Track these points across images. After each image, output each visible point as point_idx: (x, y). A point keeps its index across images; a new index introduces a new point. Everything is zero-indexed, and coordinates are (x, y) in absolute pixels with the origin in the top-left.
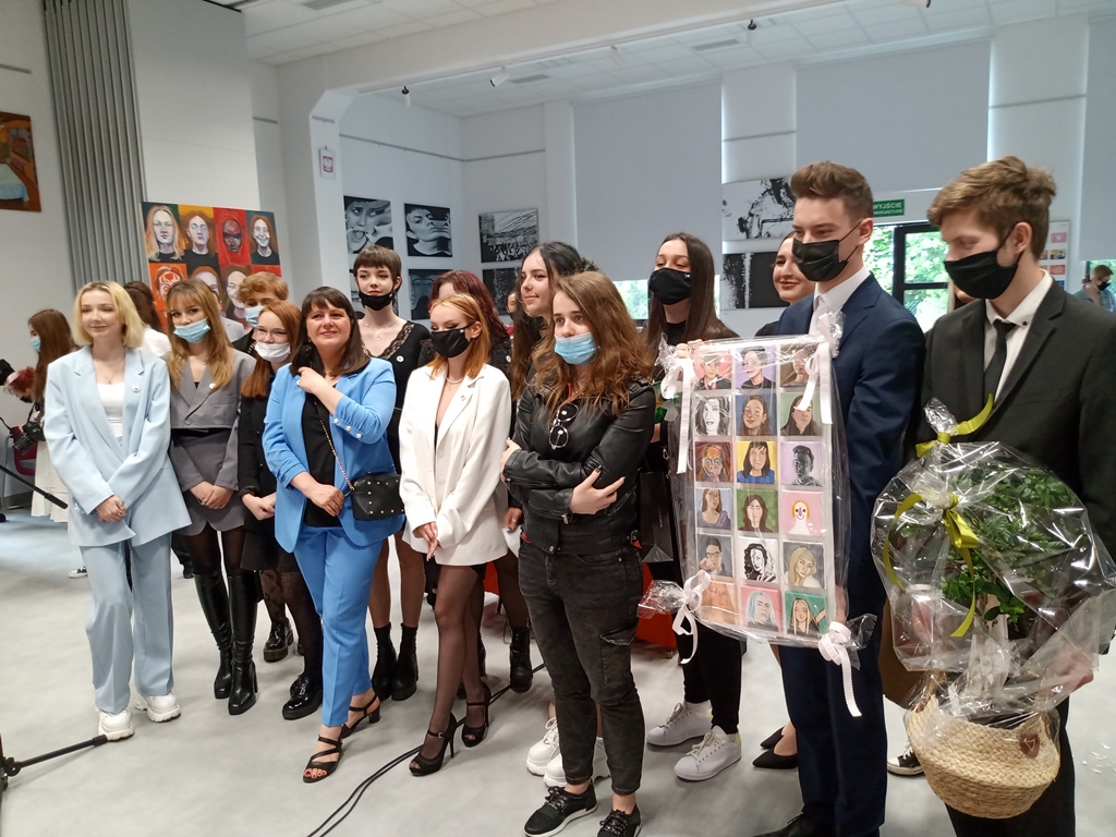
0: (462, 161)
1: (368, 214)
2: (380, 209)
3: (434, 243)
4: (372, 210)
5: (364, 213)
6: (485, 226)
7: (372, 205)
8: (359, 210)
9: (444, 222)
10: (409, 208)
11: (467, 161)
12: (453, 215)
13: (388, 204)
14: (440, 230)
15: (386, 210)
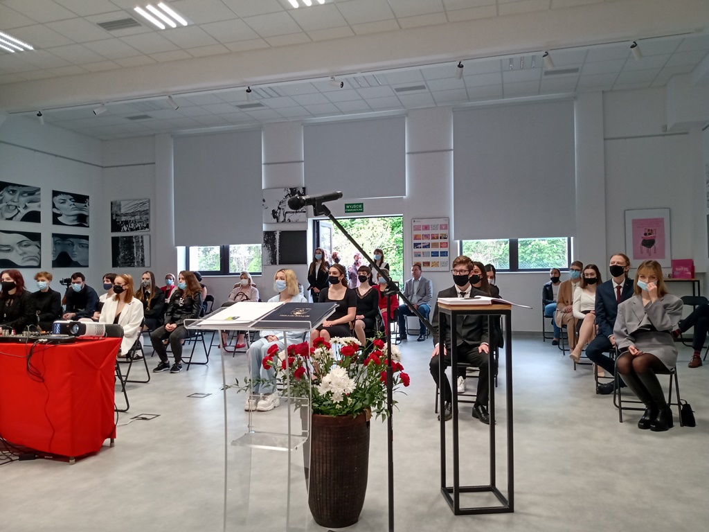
0: (102, 167)
1: (21, 194)
2: (32, 192)
3: (75, 218)
4: (25, 192)
5: (18, 194)
6: (115, 209)
7: (25, 189)
8: (14, 192)
9: (84, 205)
10: (55, 193)
11: (106, 167)
12: (91, 200)
13: (39, 189)
14: (81, 209)
15: (37, 193)
